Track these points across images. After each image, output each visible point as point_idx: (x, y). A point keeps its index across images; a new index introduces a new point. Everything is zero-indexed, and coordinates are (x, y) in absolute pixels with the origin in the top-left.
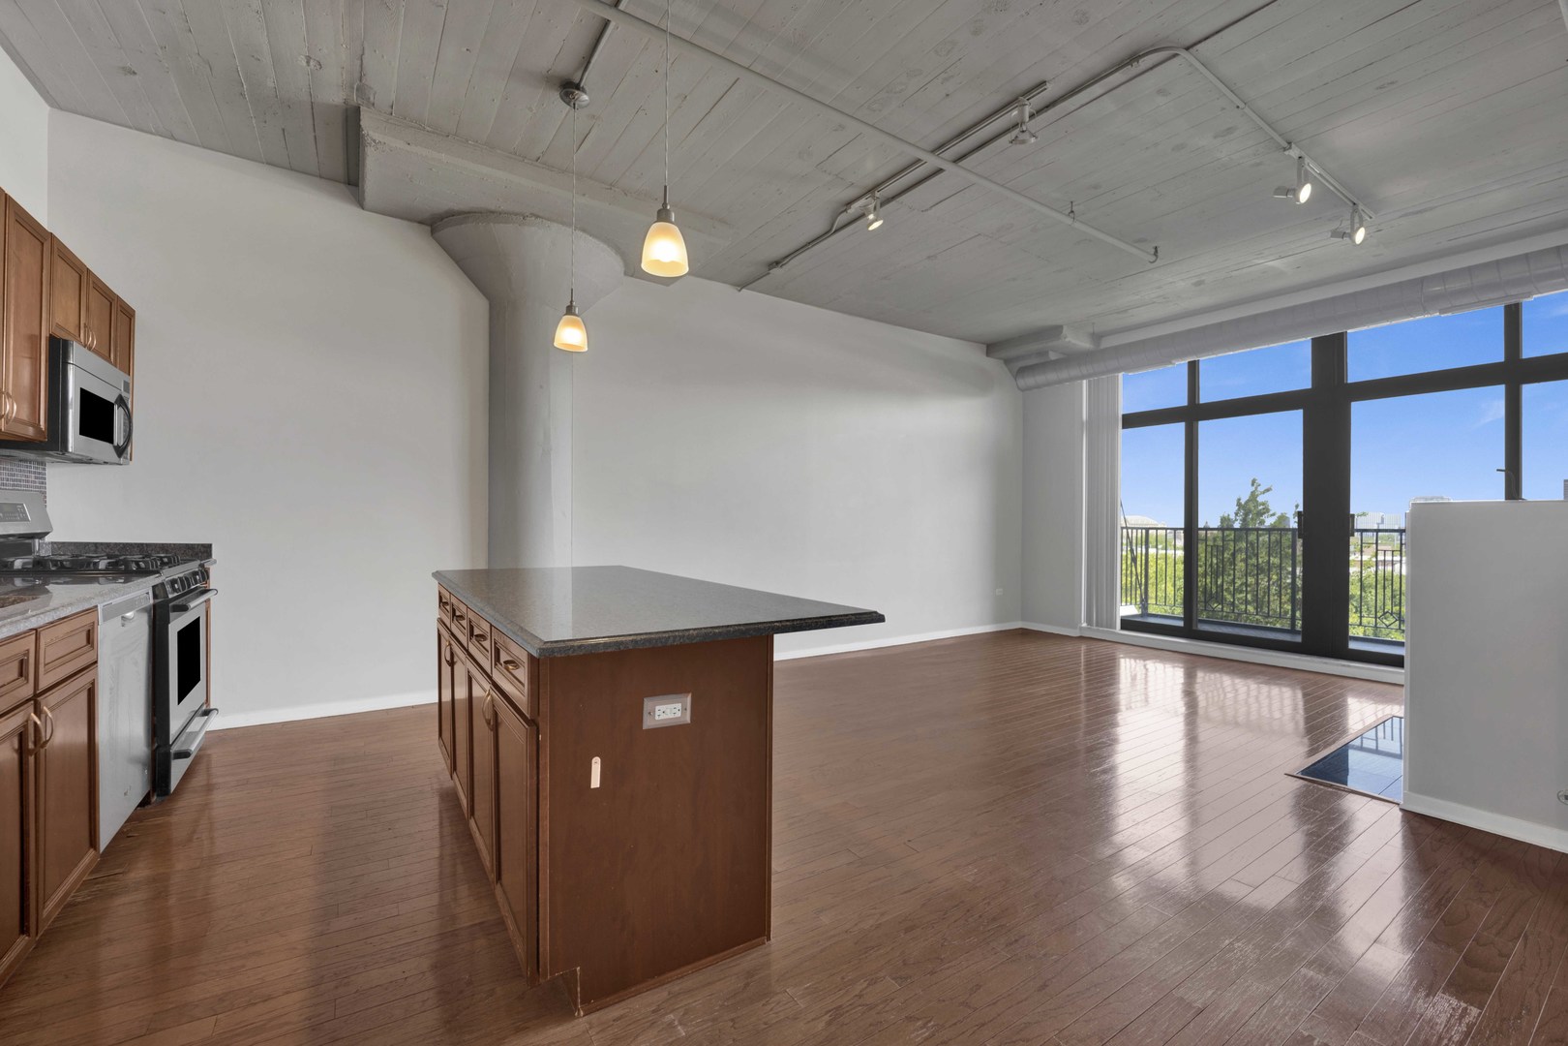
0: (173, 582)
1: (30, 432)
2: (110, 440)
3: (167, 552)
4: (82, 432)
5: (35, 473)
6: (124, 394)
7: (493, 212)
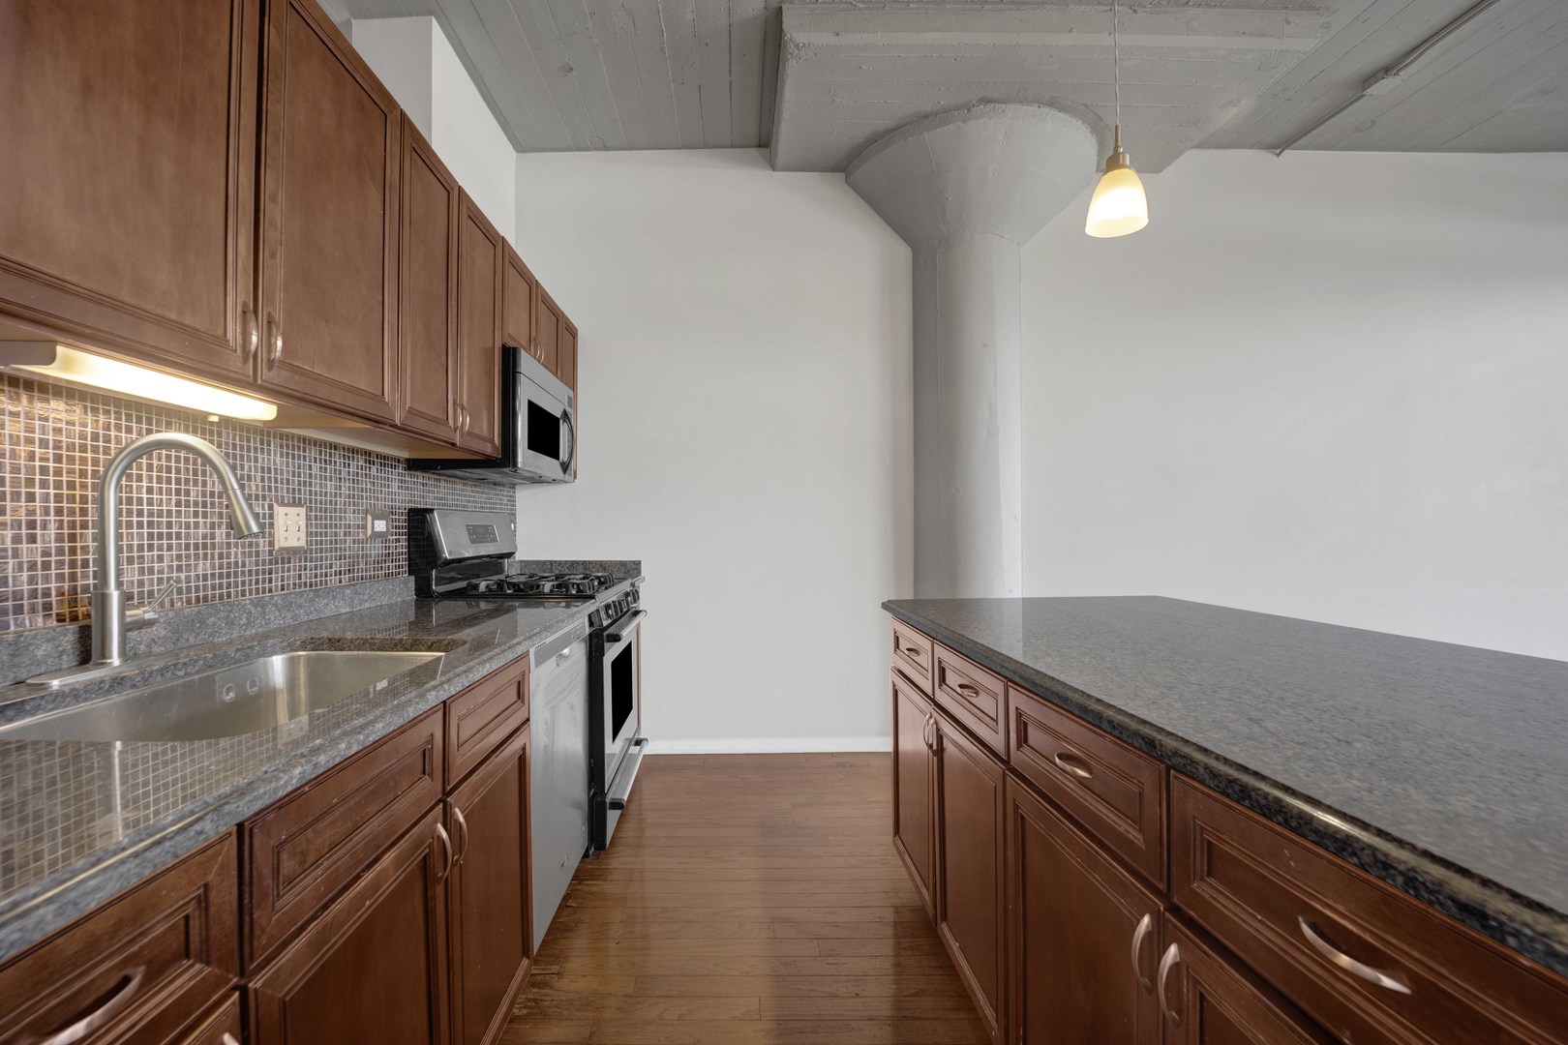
0: (607, 607)
1: (488, 449)
2: (557, 457)
3: (604, 569)
4: (530, 447)
5: (507, 496)
6: (568, 410)
7: (926, 116)
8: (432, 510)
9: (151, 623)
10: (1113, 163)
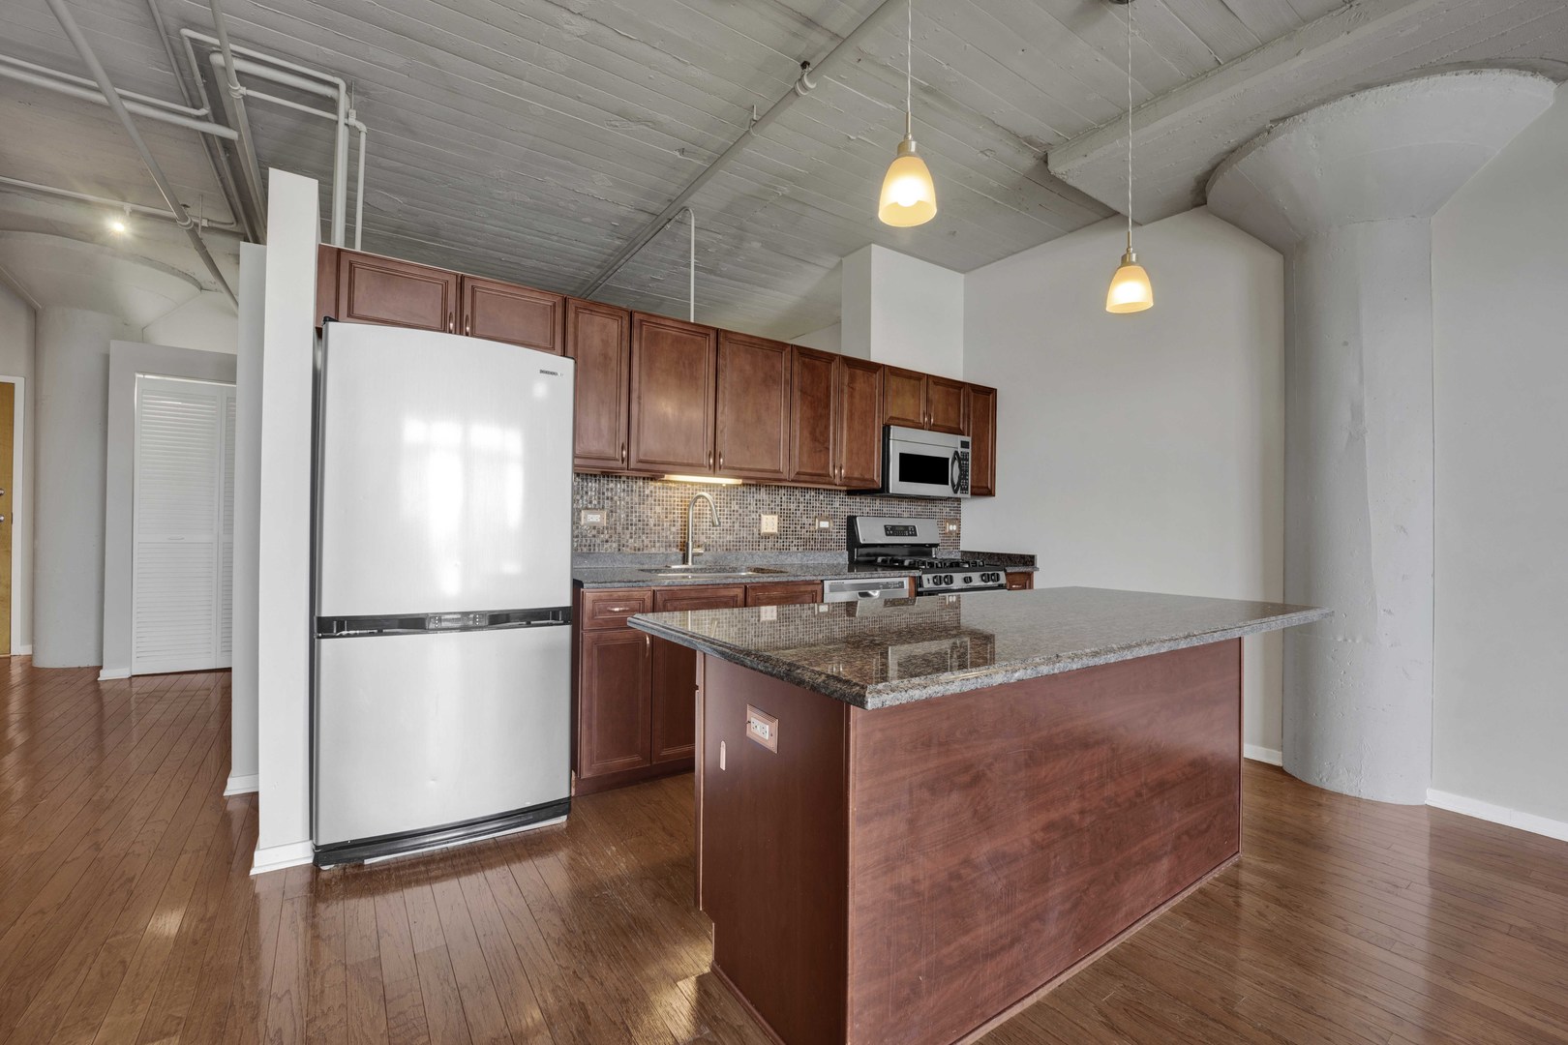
2: (944, 483)
5: (949, 507)
6: (961, 450)
7: (1233, 151)
8: (856, 517)
9: (702, 554)
10: (1125, 261)
